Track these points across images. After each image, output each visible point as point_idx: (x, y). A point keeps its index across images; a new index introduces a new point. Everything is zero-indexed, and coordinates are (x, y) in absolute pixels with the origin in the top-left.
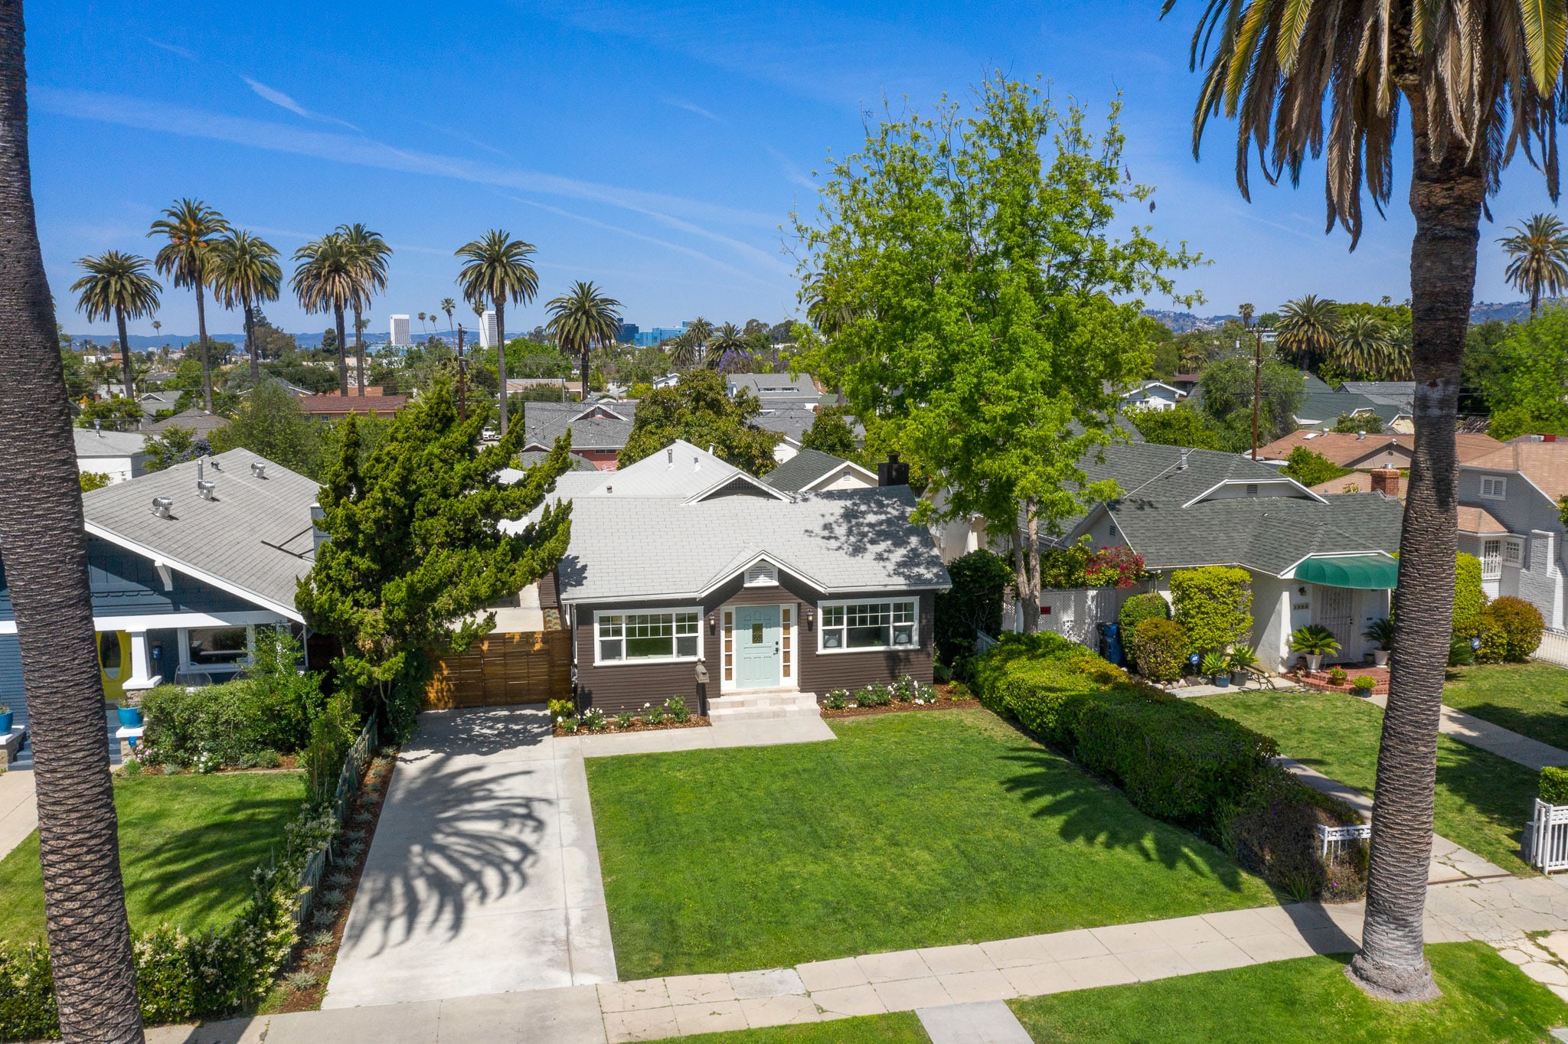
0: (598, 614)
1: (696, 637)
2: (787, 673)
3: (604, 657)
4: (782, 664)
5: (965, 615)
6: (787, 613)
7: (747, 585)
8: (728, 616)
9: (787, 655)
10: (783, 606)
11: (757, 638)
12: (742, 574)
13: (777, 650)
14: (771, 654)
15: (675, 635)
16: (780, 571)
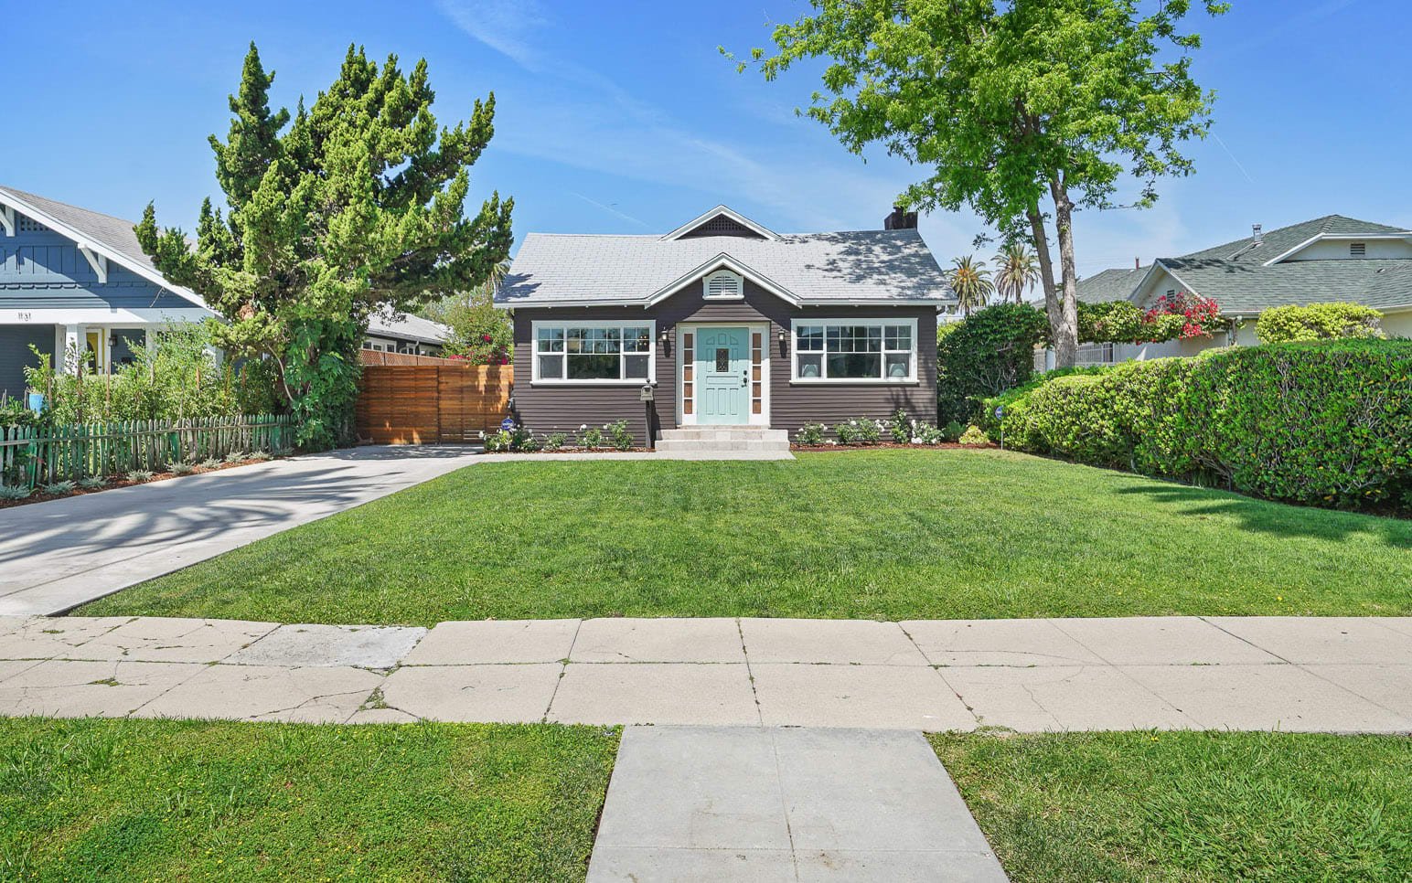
0: (537, 325)
1: (647, 356)
2: (757, 410)
3: (543, 375)
4: (751, 398)
5: (985, 377)
6: (757, 338)
7: (707, 297)
8: (688, 338)
9: (757, 386)
10: (754, 329)
11: (722, 366)
12: (700, 280)
13: (745, 381)
14: (739, 386)
15: (622, 353)
16: (747, 282)
